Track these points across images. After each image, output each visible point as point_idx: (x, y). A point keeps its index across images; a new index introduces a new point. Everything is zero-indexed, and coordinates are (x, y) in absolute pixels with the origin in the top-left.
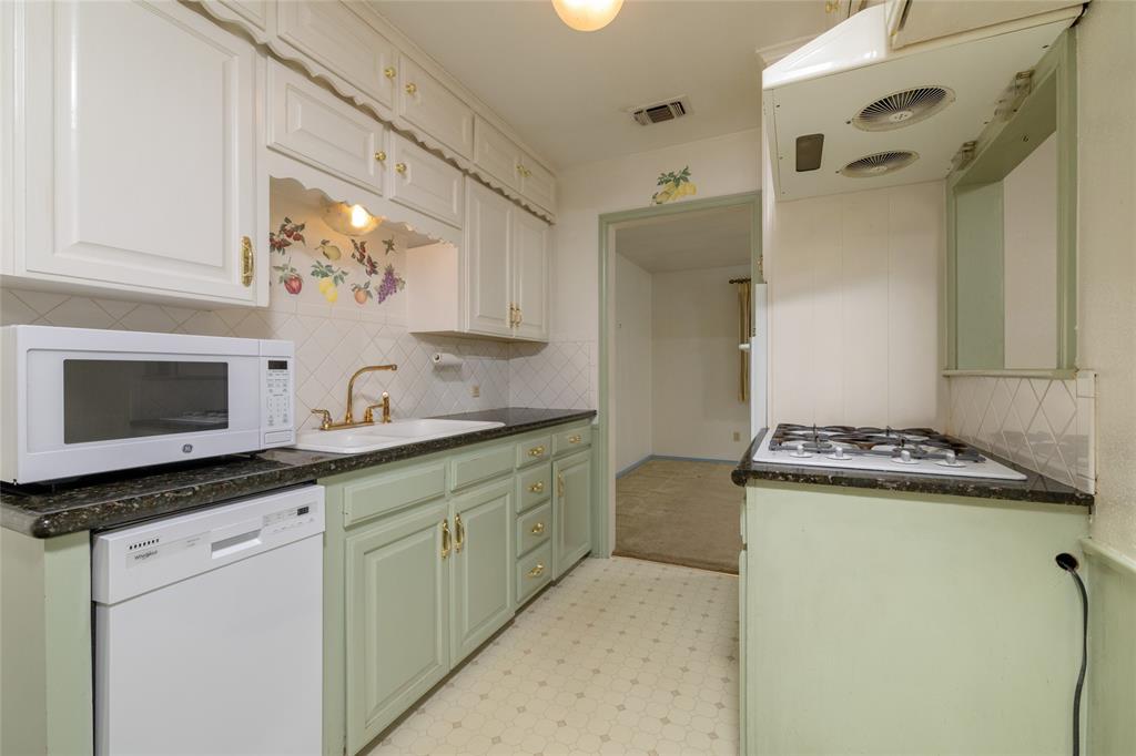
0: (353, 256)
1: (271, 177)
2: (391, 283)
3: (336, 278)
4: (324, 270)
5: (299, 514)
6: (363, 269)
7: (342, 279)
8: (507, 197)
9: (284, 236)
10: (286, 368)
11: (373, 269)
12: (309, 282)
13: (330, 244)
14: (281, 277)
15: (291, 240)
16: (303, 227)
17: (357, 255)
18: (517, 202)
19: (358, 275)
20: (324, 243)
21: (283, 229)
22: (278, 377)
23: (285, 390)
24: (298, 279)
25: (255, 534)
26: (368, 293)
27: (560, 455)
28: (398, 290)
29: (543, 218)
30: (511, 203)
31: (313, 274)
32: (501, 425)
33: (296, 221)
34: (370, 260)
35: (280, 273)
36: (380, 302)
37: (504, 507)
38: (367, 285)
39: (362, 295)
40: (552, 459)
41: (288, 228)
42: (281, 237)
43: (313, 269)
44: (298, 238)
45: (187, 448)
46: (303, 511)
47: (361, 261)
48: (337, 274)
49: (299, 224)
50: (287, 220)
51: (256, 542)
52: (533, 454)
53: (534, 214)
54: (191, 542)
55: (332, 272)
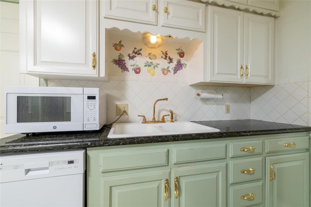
0: (162, 57)
1: (105, 28)
2: (179, 66)
3: (154, 66)
4: (149, 64)
5: (68, 163)
6: (166, 61)
7: (157, 67)
8: (239, 9)
9: (134, 54)
10: (95, 99)
11: (171, 60)
12: (144, 70)
13: (152, 54)
14: (133, 68)
15: (136, 55)
16: (141, 50)
17: (164, 56)
18: (247, 11)
19: (164, 63)
20: (149, 54)
21: (134, 52)
22: (92, 103)
23: (95, 108)
24: (139, 69)
25: (46, 168)
26: (169, 70)
27: (272, 153)
28: (183, 68)
29: (269, 15)
30: (242, 12)
31: (145, 66)
32: (217, 130)
33: (138, 48)
34: (170, 58)
35: (133, 67)
36: (174, 74)
37: (217, 178)
38: (168, 68)
39: (166, 72)
40: (264, 155)
41: (135, 51)
42: (133, 54)
43: (145, 64)
44: (139, 54)
45: (55, 127)
46: (71, 162)
47: (165, 58)
48: (155, 65)
49: (140, 49)
50: (135, 48)
51: (47, 172)
52: (244, 150)
53: (262, 14)
54: (16, 167)
55: (153, 64)
